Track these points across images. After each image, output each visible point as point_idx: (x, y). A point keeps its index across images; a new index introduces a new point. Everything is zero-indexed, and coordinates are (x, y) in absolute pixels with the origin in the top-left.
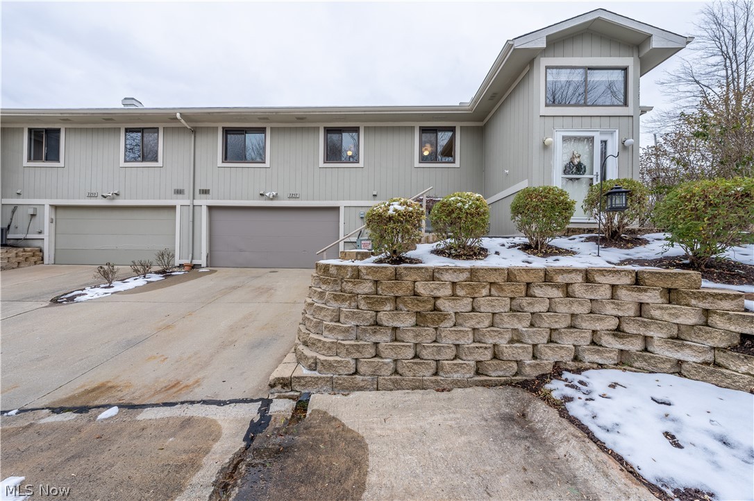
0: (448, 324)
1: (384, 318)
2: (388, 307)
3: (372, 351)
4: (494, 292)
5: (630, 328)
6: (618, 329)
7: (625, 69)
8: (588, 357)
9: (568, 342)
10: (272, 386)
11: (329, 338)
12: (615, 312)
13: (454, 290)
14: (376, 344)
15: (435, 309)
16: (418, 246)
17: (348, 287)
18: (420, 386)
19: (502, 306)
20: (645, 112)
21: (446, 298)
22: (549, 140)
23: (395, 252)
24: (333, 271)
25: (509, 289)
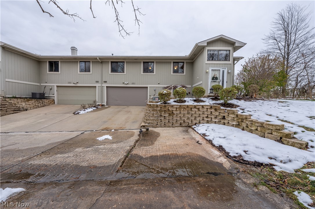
0: (175, 116)
1: (162, 114)
2: (163, 112)
3: (160, 121)
4: (184, 110)
5: (209, 116)
6: (207, 117)
7: (230, 50)
8: (201, 122)
9: (198, 119)
10: (141, 127)
11: (152, 118)
12: (207, 113)
13: (176, 109)
14: (161, 119)
15: (173, 113)
16: (171, 100)
17: (155, 108)
18: (169, 127)
19: (186, 112)
20: (242, 59)
21: (175, 111)
22: (208, 71)
23: (165, 101)
24: (152, 105)
25: (187, 109)
